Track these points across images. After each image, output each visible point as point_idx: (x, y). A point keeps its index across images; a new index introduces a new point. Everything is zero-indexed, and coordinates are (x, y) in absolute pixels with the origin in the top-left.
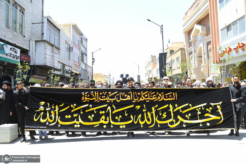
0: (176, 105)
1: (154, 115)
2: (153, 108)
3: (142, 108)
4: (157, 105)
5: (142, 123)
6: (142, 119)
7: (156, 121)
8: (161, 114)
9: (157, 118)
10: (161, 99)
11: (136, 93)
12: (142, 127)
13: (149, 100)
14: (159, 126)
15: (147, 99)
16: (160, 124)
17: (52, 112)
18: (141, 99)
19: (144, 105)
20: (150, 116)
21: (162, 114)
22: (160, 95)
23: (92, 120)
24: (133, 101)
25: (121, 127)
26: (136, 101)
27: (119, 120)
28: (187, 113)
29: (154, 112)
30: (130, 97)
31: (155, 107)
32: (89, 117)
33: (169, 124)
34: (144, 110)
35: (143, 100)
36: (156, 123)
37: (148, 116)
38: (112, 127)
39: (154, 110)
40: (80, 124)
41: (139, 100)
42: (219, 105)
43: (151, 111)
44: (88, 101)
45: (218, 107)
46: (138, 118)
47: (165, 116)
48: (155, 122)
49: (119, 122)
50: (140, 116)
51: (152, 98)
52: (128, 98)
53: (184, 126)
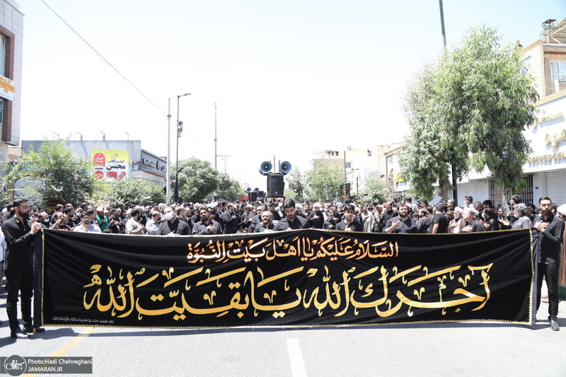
0: (395, 269)
1: (347, 290)
2: (345, 275)
3: (321, 273)
4: (354, 268)
5: (320, 306)
6: (322, 298)
7: (350, 302)
8: (361, 288)
9: (352, 295)
10: (362, 254)
11: (308, 240)
12: (320, 314)
13: (337, 256)
14: (356, 313)
15: (333, 253)
16: (358, 309)
17: (121, 288)
18: (319, 255)
19: (326, 268)
20: (337, 292)
21: (364, 288)
22: (361, 245)
23: (211, 303)
24: (302, 259)
25: (276, 315)
26: (309, 258)
27: (271, 301)
28: (417, 286)
29: (346, 283)
30: (297, 248)
31: (349, 271)
32: (206, 297)
33: (377, 309)
34: (326, 279)
35: (324, 255)
36: (351, 307)
37: (334, 291)
38: (256, 315)
39: (348, 278)
40: (186, 312)
41: (315, 255)
42: (485, 270)
43: (340, 280)
44: (202, 261)
45: (484, 275)
46: (312, 296)
47: (369, 291)
48: (348, 305)
49: (272, 304)
50: (316, 291)
51: (343, 251)
52: (292, 252)
53: (410, 314)
